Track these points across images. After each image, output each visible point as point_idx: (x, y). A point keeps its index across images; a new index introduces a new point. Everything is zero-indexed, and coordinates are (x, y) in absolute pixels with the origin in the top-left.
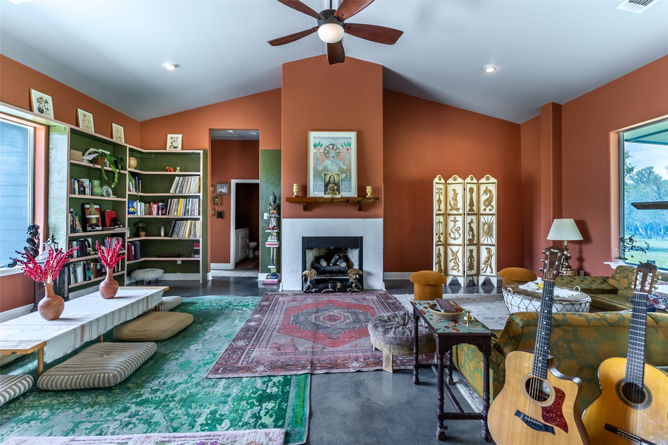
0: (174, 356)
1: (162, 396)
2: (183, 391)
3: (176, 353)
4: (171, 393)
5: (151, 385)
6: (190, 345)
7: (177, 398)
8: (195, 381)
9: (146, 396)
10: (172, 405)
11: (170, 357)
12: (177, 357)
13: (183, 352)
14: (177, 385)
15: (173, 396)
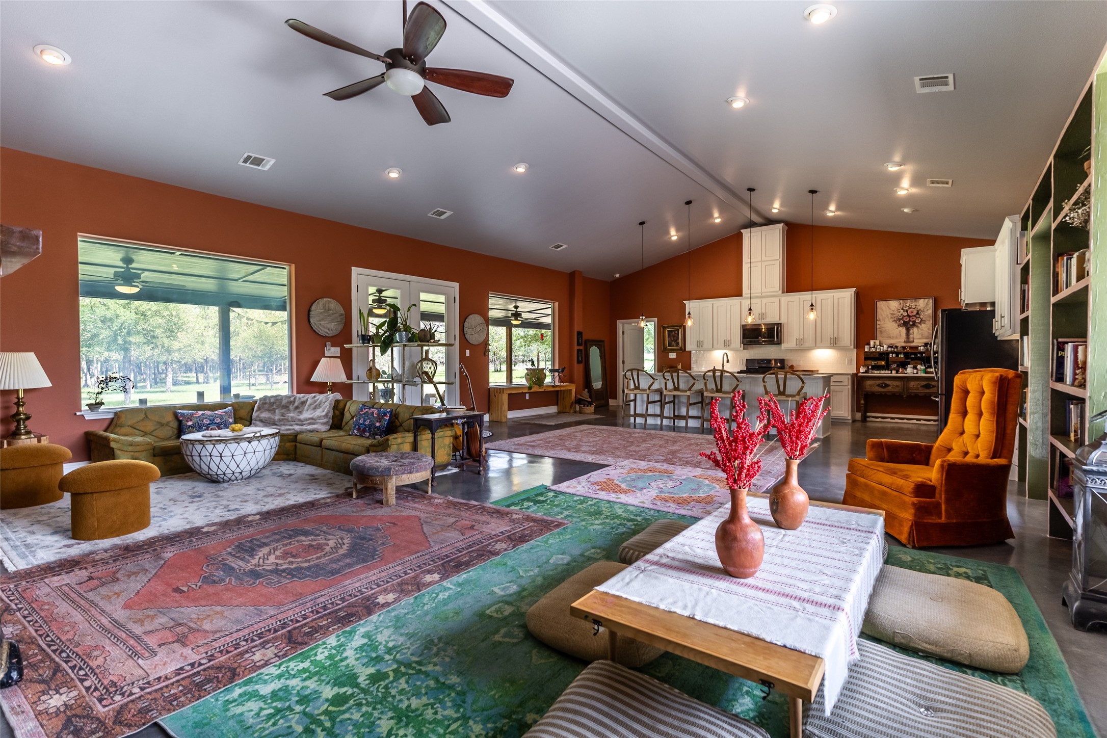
0: (596, 552)
1: (616, 520)
2: (597, 519)
3: (592, 556)
4: (607, 521)
5: (625, 529)
6: (568, 564)
7: (603, 516)
8: (584, 523)
9: (629, 524)
10: (608, 514)
11: (600, 553)
12: (593, 551)
13: (582, 555)
14: (601, 524)
15: (607, 518)
